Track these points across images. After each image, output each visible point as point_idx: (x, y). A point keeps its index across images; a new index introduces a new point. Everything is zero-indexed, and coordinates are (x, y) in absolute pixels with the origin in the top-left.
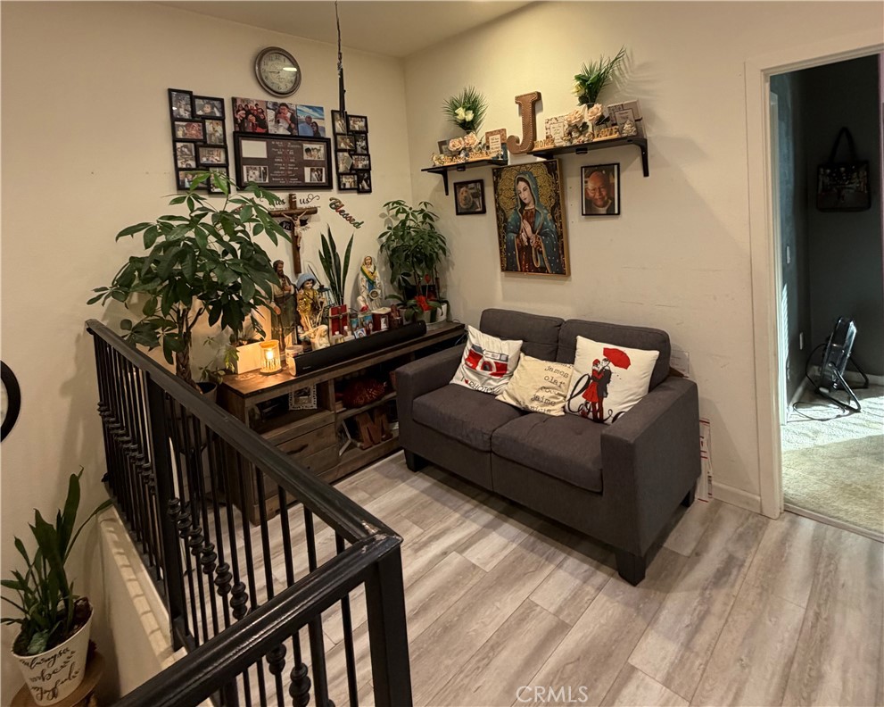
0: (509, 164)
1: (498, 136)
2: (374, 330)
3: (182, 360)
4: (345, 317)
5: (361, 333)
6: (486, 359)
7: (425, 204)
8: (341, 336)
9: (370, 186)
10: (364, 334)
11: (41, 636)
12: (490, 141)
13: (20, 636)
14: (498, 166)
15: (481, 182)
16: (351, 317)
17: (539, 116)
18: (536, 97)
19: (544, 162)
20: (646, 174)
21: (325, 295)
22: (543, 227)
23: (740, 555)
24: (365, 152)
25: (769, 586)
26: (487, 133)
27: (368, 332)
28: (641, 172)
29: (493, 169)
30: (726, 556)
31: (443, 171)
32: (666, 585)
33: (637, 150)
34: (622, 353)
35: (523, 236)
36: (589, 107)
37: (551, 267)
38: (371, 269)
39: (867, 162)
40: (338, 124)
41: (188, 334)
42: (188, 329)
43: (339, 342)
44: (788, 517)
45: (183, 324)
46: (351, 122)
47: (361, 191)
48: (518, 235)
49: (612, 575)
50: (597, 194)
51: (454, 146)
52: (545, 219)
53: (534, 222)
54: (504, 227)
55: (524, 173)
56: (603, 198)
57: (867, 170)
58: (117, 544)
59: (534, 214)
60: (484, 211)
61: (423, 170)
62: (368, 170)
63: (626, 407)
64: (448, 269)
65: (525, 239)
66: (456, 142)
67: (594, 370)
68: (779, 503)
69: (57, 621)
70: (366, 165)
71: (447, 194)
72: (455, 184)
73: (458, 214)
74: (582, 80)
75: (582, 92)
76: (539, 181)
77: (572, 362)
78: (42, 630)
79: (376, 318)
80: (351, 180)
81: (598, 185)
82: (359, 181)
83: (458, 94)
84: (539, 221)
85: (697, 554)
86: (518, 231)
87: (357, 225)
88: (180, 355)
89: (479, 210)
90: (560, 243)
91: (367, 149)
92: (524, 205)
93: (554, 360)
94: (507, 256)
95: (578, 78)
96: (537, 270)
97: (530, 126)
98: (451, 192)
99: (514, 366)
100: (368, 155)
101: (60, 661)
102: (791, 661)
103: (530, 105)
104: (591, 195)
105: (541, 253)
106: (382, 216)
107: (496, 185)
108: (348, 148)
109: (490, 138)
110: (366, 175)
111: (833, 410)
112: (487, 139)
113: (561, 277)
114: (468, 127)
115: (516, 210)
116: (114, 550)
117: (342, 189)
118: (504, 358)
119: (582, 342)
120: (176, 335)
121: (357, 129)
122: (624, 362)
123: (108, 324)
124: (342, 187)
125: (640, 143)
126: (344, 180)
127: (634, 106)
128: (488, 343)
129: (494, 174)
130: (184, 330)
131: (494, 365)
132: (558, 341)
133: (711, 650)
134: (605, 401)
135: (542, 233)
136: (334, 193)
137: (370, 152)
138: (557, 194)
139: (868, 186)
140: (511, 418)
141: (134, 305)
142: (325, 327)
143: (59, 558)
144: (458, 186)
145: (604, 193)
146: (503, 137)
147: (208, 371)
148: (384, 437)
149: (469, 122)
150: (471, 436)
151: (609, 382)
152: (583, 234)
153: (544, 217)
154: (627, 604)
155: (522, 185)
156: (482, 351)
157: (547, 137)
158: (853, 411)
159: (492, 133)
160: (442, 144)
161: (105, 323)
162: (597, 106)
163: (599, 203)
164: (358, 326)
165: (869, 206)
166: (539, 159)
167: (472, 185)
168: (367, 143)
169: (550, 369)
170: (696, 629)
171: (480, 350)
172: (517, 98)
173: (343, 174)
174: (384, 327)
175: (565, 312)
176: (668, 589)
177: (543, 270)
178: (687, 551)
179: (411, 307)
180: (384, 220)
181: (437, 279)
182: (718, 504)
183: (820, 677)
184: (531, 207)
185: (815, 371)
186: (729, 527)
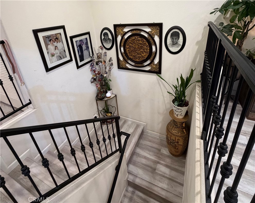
3: (239, 44)
11: (177, 102)
13: (174, 99)
41: (246, 33)
42: (248, 31)
45: (245, 28)
58: (198, 94)
69: (181, 102)
78: (178, 101)
88: (240, 42)
101: (179, 111)
116: (197, 95)
120: (241, 32)
123: (216, 24)
130: (245, 31)
141: (228, 18)
143: (185, 88)
147: (250, 52)
161: (215, 23)
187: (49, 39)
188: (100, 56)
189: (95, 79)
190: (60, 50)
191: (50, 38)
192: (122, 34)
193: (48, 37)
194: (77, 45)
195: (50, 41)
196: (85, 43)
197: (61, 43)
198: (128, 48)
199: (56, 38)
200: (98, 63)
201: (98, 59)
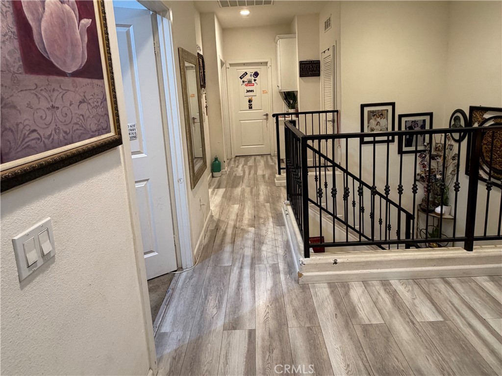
187: (372, 114)
188: (440, 148)
189: (423, 177)
190: (382, 127)
191: (374, 114)
192: (479, 121)
193: (373, 112)
194: (406, 126)
195: (374, 116)
196: (419, 126)
197: (385, 120)
198: (486, 144)
199: (381, 115)
200: (436, 158)
201: (436, 150)
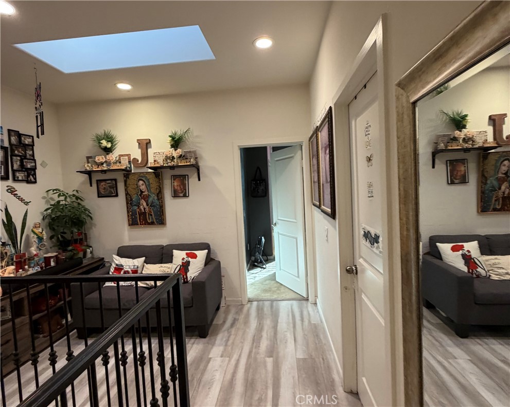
0: (133, 172)
1: (127, 157)
2: (46, 267)
4: (25, 260)
5: (38, 269)
6: (126, 270)
7: (77, 191)
8: (24, 272)
9: (35, 179)
10: (39, 270)
12: (122, 159)
14: (127, 173)
15: (115, 180)
16: (29, 260)
17: (149, 150)
18: (148, 141)
19: (153, 172)
20: (199, 180)
21: (8, 248)
22: (153, 202)
23: (237, 317)
24: (32, 158)
25: (246, 322)
26: (119, 155)
27: (42, 268)
28: (197, 179)
29: (124, 174)
30: (233, 319)
31: (89, 173)
32: (216, 333)
33: (195, 170)
34: (194, 253)
35: (142, 207)
36: (175, 150)
37: (157, 222)
38: (40, 230)
39: (265, 180)
40: (13, 139)
43: (23, 276)
44: (249, 302)
46: (23, 138)
47: (29, 182)
48: (139, 207)
49: (197, 339)
50: (179, 188)
51: (98, 160)
52: (154, 199)
53: (148, 200)
54: (129, 202)
55: (142, 177)
56: (181, 190)
57: (265, 182)
59: (148, 196)
60: (117, 195)
61: (77, 172)
62: (34, 169)
63: (196, 274)
64: (91, 228)
65: (142, 209)
66: (100, 157)
67: (182, 262)
68: (247, 299)
70: (33, 166)
71: (91, 186)
72: (97, 181)
73: (99, 197)
74: (173, 138)
75: (172, 143)
76: (151, 181)
77: (171, 262)
79: (47, 260)
80: (22, 175)
81: (179, 184)
82: (28, 176)
83: (100, 132)
84: (150, 200)
85: (224, 322)
86: (138, 205)
87: (27, 203)
89: (114, 195)
90: (161, 210)
91: (33, 155)
92: (142, 192)
93: (161, 263)
94: (132, 218)
95: (170, 136)
96: (149, 224)
97: (145, 155)
98: (95, 185)
99: (141, 270)
100: (35, 160)
102: (254, 336)
103: (145, 145)
104: (176, 188)
105: (151, 215)
106: (44, 198)
107: (125, 182)
108: (20, 154)
109: (121, 158)
110: (33, 172)
111: (259, 269)
112: (120, 158)
113: (163, 226)
114: (108, 151)
115: (137, 195)
117: (15, 180)
118: (136, 267)
119: (175, 252)
121: (27, 143)
122: (195, 256)
124: (16, 179)
125: (197, 167)
126: (17, 174)
127: (195, 152)
128: (125, 262)
129: (125, 176)
131: (131, 271)
132: (162, 255)
133: (233, 343)
134: (188, 273)
135: (152, 205)
136: (10, 182)
137: (35, 158)
138: (160, 187)
139: (265, 188)
140: (144, 293)
142: (13, 267)
144: (98, 182)
145: (182, 187)
146: (129, 158)
148: (59, 327)
149: (109, 148)
150: (126, 304)
151: (189, 265)
152: (172, 206)
153: (153, 198)
154: (204, 344)
155: (141, 182)
156: (123, 266)
157: (155, 161)
158: (264, 268)
159: (122, 155)
160: (88, 158)
162: (179, 150)
163: (180, 191)
164: (35, 265)
165: (266, 196)
166: (150, 170)
167: (109, 182)
168: (33, 152)
169: (162, 267)
170: (227, 340)
171: (122, 266)
172: (138, 140)
173: (17, 171)
174: (53, 264)
175: (164, 242)
176: (217, 334)
177: (152, 223)
178: (221, 322)
179: (71, 251)
180: (45, 200)
181: (85, 234)
182: (228, 306)
183: (262, 336)
184: (146, 193)
185: (253, 258)
186: (233, 310)
